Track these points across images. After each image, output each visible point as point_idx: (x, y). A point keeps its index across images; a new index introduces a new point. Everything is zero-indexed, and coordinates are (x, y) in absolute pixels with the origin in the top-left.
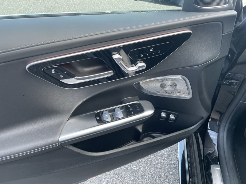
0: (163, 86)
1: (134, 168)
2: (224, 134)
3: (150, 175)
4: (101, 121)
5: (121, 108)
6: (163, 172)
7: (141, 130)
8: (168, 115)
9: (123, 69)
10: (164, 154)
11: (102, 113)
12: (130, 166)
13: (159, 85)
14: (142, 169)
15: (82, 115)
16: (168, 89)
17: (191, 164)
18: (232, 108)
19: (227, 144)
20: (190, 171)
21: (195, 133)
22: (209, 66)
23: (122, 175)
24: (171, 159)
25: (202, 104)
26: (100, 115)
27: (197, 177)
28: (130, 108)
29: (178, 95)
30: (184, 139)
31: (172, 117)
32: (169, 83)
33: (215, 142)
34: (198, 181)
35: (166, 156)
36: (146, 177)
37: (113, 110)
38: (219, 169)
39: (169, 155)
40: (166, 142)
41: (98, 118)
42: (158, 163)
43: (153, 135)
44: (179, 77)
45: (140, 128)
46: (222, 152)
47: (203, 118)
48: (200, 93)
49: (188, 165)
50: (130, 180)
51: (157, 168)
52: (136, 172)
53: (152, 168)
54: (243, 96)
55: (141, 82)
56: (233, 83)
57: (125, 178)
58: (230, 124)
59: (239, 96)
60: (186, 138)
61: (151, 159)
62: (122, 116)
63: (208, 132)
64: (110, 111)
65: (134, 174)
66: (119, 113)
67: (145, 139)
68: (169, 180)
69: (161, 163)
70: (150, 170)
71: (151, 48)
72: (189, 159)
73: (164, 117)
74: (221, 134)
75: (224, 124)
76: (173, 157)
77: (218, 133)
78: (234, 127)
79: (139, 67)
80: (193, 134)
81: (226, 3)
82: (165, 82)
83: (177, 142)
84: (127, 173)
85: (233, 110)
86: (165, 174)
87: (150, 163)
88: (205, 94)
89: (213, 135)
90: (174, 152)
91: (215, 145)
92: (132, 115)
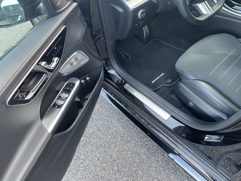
0: (71, 64)
1: (91, 132)
2: (116, 67)
3: (102, 125)
4: (60, 107)
5: (62, 92)
6: (107, 117)
7: (79, 100)
8: (85, 79)
9: (50, 69)
10: (99, 108)
11: (56, 103)
12: (87, 133)
13: (69, 65)
14: (95, 128)
15: (46, 114)
16: (75, 64)
17: (116, 96)
18: (109, 50)
19: (122, 70)
20: (118, 99)
21: (105, 80)
22: (85, 37)
23: (88, 142)
24: (105, 107)
25: (96, 58)
26: (55, 105)
27: (123, 99)
28: (66, 89)
29: (82, 63)
30: (101, 89)
31: (88, 78)
32: (73, 60)
33: (116, 74)
34: (125, 100)
35: (101, 108)
36: (101, 129)
37: (60, 97)
38: (128, 85)
39: (101, 106)
40: (96, 94)
41: (57, 107)
42: (100, 116)
43: (86, 98)
44: (75, 53)
45: (77, 99)
46: (123, 76)
47: (101, 66)
48: (91, 54)
49: (115, 98)
50: (94, 139)
51: (102, 119)
52: (93, 132)
53: (100, 122)
54: (109, 40)
55: (59, 71)
56: (99, 37)
57: (90, 142)
58: (115, 60)
59: (107, 41)
60: (102, 87)
61: (95, 118)
62: (67, 95)
63: (109, 73)
64: (58, 99)
65: (94, 134)
66: (64, 95)
67: (84, 104)
68: (113, 118)
69: (102, 114)
70: (99, 123)
71: (54, 47)
72: (113, 95)
73: (84, 82)
74: (116, 68)
75: (113, 62)
76: (105, 105)
77: (113, 68)
78: (118, 60)
79: (57, 61)
80: (104, 82)
81: (69, 1)
82: (71, 61)
83: (100, 94)
84: (89, 138)
85: (111, 51)
86: (108, 117)
87: (96, 120)
88: (93, 52)
89: (112, 72)
90: (103, 102)
91: (116, 75)
92: (71, 90)
